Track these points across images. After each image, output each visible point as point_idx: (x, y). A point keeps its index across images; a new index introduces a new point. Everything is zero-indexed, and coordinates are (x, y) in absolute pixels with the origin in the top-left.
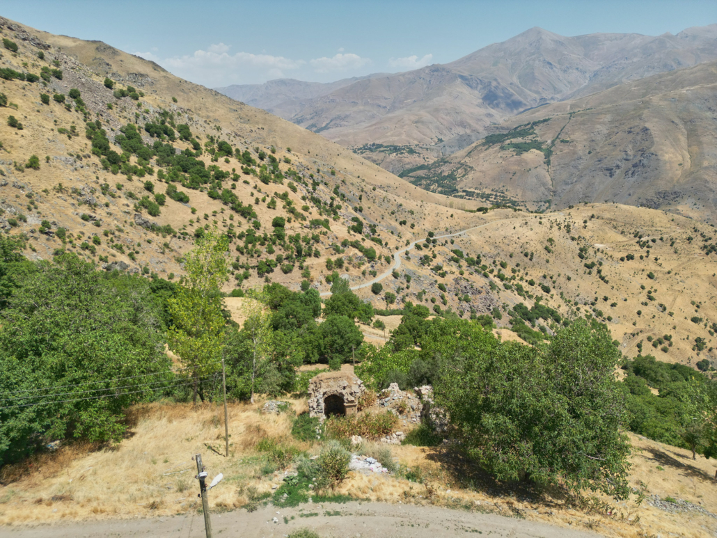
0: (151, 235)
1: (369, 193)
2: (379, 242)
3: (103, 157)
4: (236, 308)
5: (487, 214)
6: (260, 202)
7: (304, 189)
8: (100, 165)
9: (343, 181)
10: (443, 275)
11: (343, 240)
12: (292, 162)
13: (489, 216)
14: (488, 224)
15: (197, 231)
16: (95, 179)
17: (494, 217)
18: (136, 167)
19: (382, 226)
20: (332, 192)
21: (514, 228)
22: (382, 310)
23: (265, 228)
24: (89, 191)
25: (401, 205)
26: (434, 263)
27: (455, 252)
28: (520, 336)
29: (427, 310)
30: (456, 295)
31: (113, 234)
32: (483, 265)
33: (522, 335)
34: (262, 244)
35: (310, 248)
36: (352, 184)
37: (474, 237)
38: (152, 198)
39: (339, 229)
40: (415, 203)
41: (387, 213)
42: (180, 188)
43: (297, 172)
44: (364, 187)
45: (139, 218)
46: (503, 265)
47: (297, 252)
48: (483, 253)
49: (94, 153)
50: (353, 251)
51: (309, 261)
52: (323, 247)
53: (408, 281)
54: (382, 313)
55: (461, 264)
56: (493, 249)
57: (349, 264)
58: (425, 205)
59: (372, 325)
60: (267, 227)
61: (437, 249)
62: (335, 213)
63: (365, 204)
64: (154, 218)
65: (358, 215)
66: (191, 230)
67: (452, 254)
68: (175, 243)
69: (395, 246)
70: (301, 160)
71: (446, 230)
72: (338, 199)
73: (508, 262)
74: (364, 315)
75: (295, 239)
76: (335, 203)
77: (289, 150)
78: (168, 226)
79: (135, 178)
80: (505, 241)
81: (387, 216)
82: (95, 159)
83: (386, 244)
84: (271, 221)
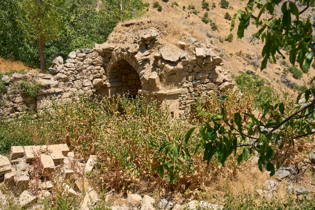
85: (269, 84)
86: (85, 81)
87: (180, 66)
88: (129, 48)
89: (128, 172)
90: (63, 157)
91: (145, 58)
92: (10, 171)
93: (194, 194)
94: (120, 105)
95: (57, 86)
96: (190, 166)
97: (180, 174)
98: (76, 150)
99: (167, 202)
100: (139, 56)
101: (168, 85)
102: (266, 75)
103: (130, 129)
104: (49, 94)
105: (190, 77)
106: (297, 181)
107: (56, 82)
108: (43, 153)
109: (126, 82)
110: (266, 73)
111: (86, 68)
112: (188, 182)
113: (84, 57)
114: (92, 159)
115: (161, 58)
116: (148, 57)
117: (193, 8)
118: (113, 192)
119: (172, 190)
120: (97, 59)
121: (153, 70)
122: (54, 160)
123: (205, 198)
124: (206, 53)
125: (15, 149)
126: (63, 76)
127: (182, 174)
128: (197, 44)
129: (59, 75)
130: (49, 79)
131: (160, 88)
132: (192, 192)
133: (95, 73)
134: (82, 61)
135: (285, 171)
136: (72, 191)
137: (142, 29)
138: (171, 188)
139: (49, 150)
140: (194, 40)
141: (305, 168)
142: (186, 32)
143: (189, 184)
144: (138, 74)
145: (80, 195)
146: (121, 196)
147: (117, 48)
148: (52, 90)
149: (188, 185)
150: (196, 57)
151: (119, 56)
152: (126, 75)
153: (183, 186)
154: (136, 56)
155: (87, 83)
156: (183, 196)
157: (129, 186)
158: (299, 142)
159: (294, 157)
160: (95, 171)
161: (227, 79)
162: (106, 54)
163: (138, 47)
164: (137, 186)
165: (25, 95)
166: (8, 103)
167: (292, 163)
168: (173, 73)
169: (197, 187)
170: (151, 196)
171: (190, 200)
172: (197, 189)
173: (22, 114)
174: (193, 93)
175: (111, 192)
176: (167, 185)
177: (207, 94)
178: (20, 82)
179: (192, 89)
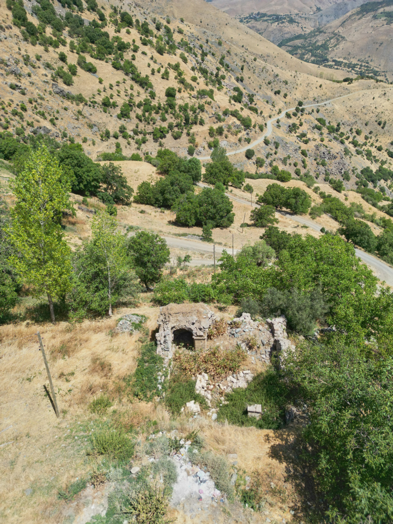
0: (67, 103)
1: (250, 63)
2: (255, 110)
3: (23, 28)
4: (134, 170)
5: (352, 85)
6: (156, 73)
7: (194, 60)
8: (21, 37)
9: (228, 52)
10: (306, 142)
11: (224, 110)
12: (184, 33)
13: (353, 87)
14: (351, 94)
15: (103, 100)
16: (18, 50)
17: (357, 88)
18: (51, 38)
19: (259, 95)
20: (218, 63)
21: (374, 98)
22: (252, 174)
23: (159, 98)
24: (13, 62)
25: (277, 75)
26: (300, 131)
27: (319, 120)
28: (363, 198)
29: (290, 175)
30: (315, 160)
31: (36, 102)
32: (341, 133)
33: (365, 198)
34: (157, 113)
35: (196, 117)
36: (236, 55)
37: (337, 107)
38: (66, 69)
39: (222, 99)
40: (290, 74)
41: (264, 84)
42: (89, 59)
43: (189, 42)
44: (246, 58)
45: (56, 87)
46: (358, 133)
47: (186, 120)
48: (343, 121)
49: (15, 24)
50: (233, 120)
51: (195, 129)
52: (208, 116)
53: (276, 148)
54: (252, 177)
55: (323, 131)
56: (352, 118)
57: (228, 131)
58: (298, 75)
59: (242, 188)
60: (161, 96)
61: (305, 117)
62: (220, 83)
63: (246, 74)
64: (69, 87)
65: (239, 85)
66: (99, 99)
67: (317, 122)
68: (86, 111)
69: (268, 115)
70: (192, 31)
71: (314, 100)
72: (223, 69)
73: (363, 130)
74: (236, 180)
75: (184, 109)
76: (221, 73)
77: (182, 21)
78: (80, 95)
79: (51, 49)
80: (363, 110)
81: (264, 85)
82: (16, 31)
83: (261, 113)
84: (165, 91)
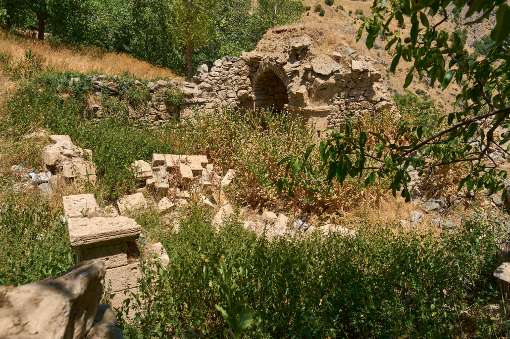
85: (442, 107)
86: (229, 91)
87: (332, 80)
88: (277, 58)
89: (265, 189)
90: (201, 168)
91: (294, 69)
92: (151, 177)
93: (331, 217)
94: (263, 119)
95: (200, 96)
96: (329, 189)
97: (318, 196)
98: (215, 162)
99: (302, 223)
100: (288, 67)
101: (317, 101)
102: (439, 96)
103: (271, 145)
104: (192, 103)
105: (342, 94)
106: (446, 215)
107: (200, 92)
108: (182, 162)
109: (273, 95)
110: (439, 94)
111: (231, 78)
112: (326, 205)
113: (230, 66)
114: (230, 173)
115: (312, 70)
116: (297, 69)
117: (361, 14)
118: (249, 207)
119: (309, 212)
120: (243, 69)
121: (302, 83)
122: (192, 170)
123: (342, 223)
124: (363, 67)
125: (157, 157)
126: (208, 85)
127: (321, 196)
128: (354, 56)
129: (203, 84)
130: (193, 88)
131: (308, 103)
132: (329, 215)
133: (241, 84)
134: (227, 70)
135: (434, 203)
136: (207, 201)
137: (294, 36)
138: (308, 210)
139: (188, 160)
140: (351, 51)
141: (458, 201)
142: (343, 42)
143: (328, 207)
144: (286, 87)
145: (215, 206)
146: (256, 212)
147: (266, 57)
148: (195, 99)
149: (326, 208)
150: (352, 70)
151: (267, 66)
152: (274, 87)
153: (321, 209)
154: (285, 67)
155: (232, 94)
156: (319, 219)
157: (265, 204)
158: (455, 173)
159: (447, 189)
160: (232, 185)
161: (385, 98)
162: (254, 63)
163: (288, 57)
164: (273, 205)
165: (169, 104)
166: (152, 111)
167: (444, 196)
168: (324, 88)
169: (335, 211)
170: (287, 215)
171: (326, 223)
172: (335, 213)
173: (166, 123)
174: (345, 111)
175: (247, 207)
176: (304, 206)
177: (360, 113)
178: (164, 89)
179: (343, 107)
